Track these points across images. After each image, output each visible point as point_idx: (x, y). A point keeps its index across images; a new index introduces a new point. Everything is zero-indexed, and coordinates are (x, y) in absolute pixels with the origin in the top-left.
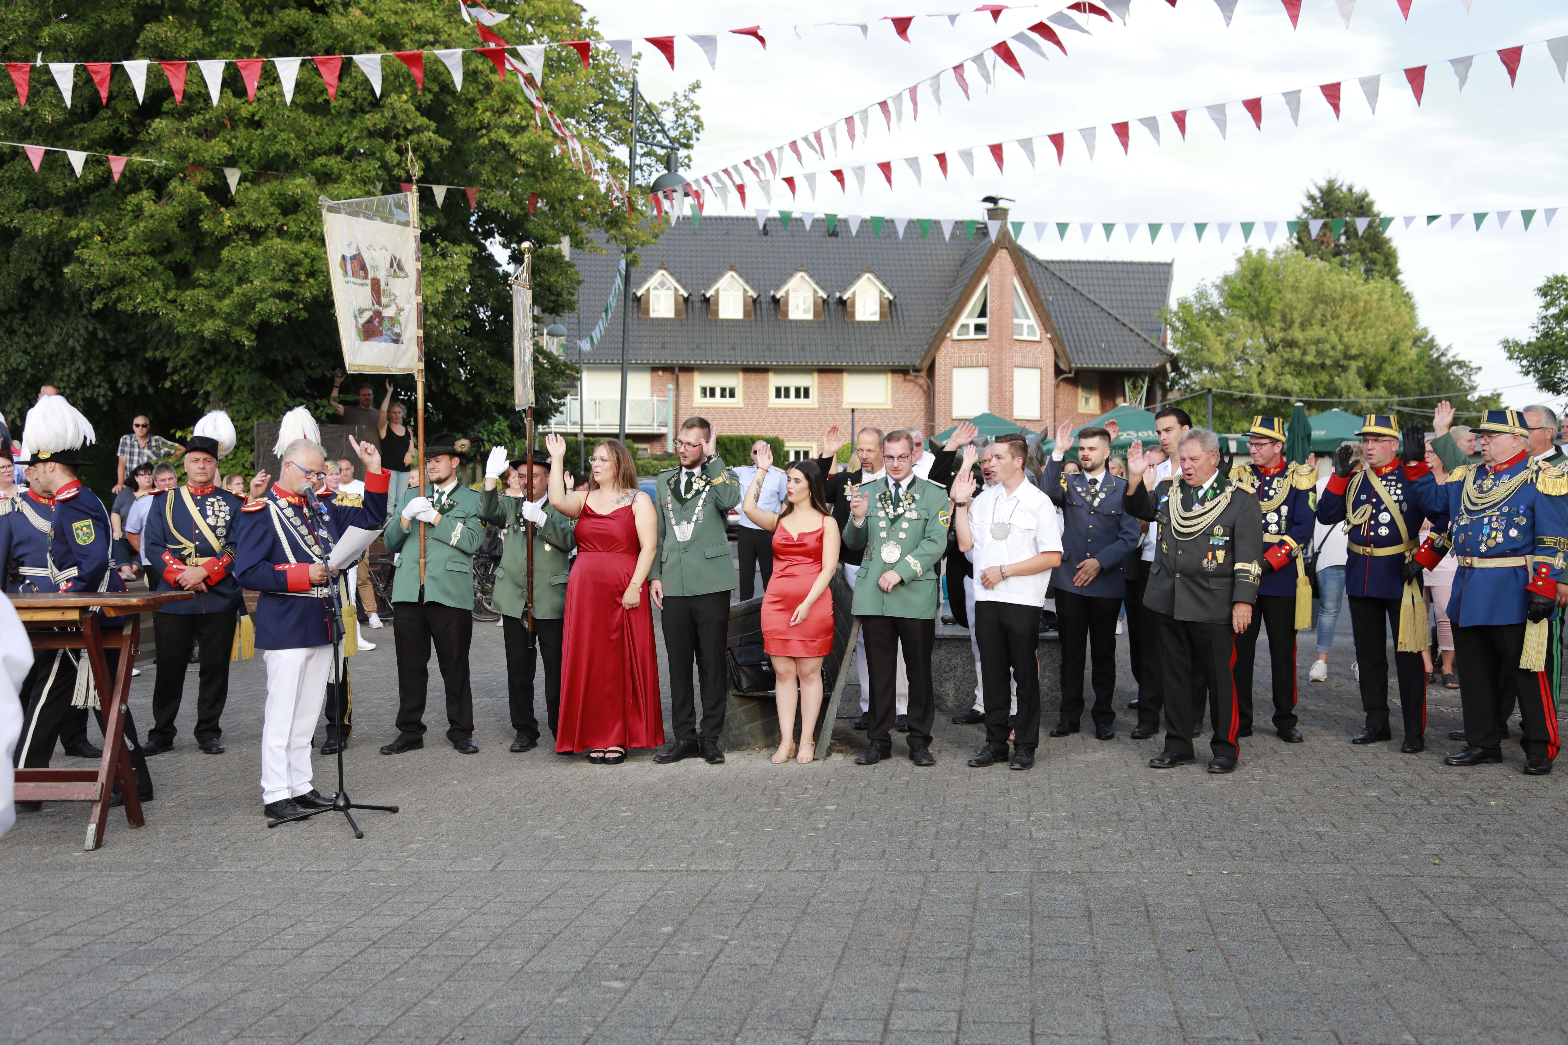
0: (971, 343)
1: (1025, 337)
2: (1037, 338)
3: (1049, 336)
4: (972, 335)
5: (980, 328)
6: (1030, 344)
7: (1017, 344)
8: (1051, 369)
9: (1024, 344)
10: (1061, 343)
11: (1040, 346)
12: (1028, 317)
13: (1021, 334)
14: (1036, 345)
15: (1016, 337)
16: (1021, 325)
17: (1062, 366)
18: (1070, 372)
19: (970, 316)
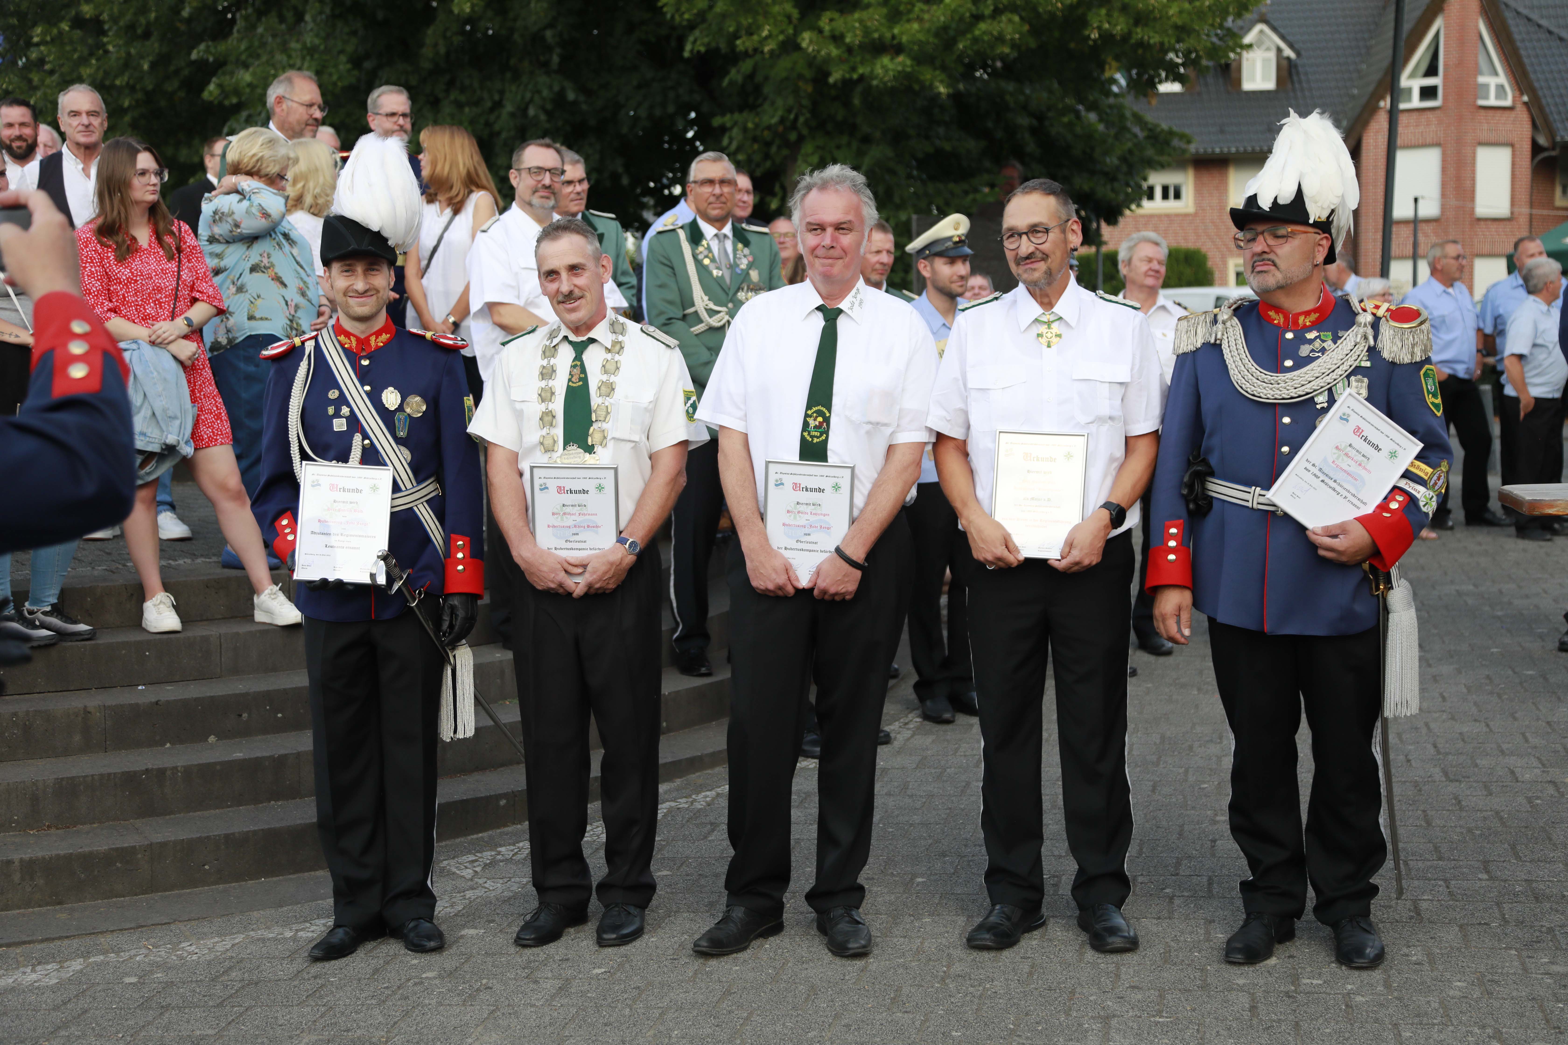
0: (1415, 115)
1: (1492, 101)
2: (1508, 103)
3: (1525, 98)
4: (1416, 102)
5: (1428, 93)
6: (1499, 113)
7: (1483, 112)
8: (1527, 147)
9: (1491, 113)
10: (1541, 109)
11: (1512, 114)
12: (1496, 74)
13: (1487, 97)
14: (1507, 113)
15: (1481, 102)
16: (1486, 86)
17: (1542, 141)
18: (1553, 149)
19: (1412, 76)
